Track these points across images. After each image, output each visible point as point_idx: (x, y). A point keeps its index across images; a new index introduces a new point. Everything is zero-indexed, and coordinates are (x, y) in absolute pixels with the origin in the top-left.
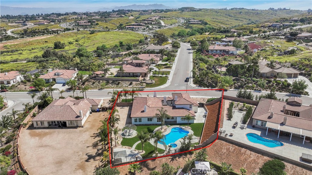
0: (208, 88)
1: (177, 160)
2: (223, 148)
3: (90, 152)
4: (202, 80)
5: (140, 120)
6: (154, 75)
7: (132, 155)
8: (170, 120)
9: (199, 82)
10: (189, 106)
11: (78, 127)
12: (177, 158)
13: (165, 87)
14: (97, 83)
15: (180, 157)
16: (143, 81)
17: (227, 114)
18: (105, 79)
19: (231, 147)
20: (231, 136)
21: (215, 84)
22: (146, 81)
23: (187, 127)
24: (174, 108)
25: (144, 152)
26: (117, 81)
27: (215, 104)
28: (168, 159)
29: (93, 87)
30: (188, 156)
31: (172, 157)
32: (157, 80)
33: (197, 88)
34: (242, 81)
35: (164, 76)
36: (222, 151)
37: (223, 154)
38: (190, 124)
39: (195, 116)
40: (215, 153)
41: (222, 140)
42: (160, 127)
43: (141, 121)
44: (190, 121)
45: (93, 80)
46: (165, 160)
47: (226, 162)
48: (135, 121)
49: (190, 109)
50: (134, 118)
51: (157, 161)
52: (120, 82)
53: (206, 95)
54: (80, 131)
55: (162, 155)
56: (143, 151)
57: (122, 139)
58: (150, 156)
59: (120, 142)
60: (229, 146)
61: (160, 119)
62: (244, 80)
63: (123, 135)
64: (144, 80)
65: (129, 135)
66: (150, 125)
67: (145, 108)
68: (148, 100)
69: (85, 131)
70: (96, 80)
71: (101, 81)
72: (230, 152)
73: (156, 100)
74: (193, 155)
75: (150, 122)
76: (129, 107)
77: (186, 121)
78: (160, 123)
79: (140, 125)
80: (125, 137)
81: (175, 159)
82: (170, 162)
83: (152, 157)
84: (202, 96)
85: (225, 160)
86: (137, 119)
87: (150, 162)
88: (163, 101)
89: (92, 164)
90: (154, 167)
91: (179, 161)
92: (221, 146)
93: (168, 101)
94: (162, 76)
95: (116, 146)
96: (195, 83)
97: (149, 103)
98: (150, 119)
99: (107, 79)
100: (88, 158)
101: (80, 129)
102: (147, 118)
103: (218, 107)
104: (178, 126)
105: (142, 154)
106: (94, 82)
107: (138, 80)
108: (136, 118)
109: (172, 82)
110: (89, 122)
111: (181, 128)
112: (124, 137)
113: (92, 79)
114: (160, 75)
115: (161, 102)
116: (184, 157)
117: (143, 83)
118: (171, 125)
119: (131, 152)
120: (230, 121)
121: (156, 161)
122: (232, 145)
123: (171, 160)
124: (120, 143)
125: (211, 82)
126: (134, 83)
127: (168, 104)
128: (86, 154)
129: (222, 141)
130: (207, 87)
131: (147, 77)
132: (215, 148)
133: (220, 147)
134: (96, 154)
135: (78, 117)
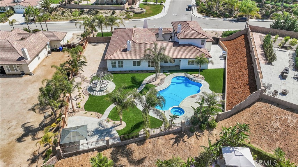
0: (220, 18)
1: (185, 142)
2: (273, 118)
3: (31, 120)
4: (210, 9)
5: (121, 64)
6: (145, 3)
7: (101, 132)
8: (169, 64)
9: (206, 10)
10: (200, 41)
11: (24, 74)
12: (186, 137)
13: (159, 17)
14: (68, 12)
15: (191, 134)
16: (129, 10)
17: (262, 54)
18: (79, 7)
19: (290, 118)
20: (284, 94)
21: (228, 12)
22: (134, 10)
23: (197, 75)
24: (176, 44)
25: (124, 125)
26: (94, 9)
27: (237, 39)
28: (168, 139)
29: (63, 17)
30: (206, 132)
31: (175, 136)
32: (148, 8)
33: (204, 18)
34: (267, 7)
35: (158, 3)
36: (271, 123)
37: (273, 130)
38: (202, 70)
39: (211, 58)
40: (258, 127)
41: (269, 103)
42: (154, 76)
43: (122, 66)
44: (203, 67)
45: (63, 9)
46: (163, 142)
47: (281, 147)
48: (113, 66)
49: (202, 46)
50: (111, 61)
51: (148, 144)
52: (99, 10)
53: (218, 27)
54: (26, 81)
55: (157, 131)
56: (123, 122)
57: (86, 98)
58: (135, 133)
59: (82, 105)
60: (285, 114)
61: (153, 62)
62: (271, 6)
63: (91, 89)
64: (131, 8)
65: (101, 91)
66: (137, 72)
67: (129, 45)
68: (133, 32)
69: (34, 82)
70: (67, 9)
71: (74, 10)
72: (288, 126)
73: (147, 32)
74: (215, 131)
75: (136, 68)
76: (106, 44)
77: (195, 66)
78: (153, 68)
79: (121, 72)
80: (94, 94)
81: (182, 139)
82: (173, 145)
83: (138, 136)
84: (213, 28)
85: (278, 143)
86: (115, 63)
87: (133, 146)
88: (158, 34)
89: (26, 148)
90: (142, 157)
91: (189, 142)
92: (268, 115)
93: (165, 34)
94: (156, 3)
95: (74, 112)
96: (201, 12)
97: (136, 36)
98: (137, 63)
99: (82, 7)
100: (24, 132)
101: (28, 77)
102: (132, 61)
103: (243, 43)
104: (182, 74)
105: (120, 128)
106: (64, 11)
107: (123, 9)
108: (114, 61)
109: (169, 11)
110: (43, 67)
111: (188, 78)
112: (91, 93)
113: (62, 7)
114: (152, 3)
115: (155, 36)
116: (199, 134)
117: (130, 11)
118: (172, 71)
119: (100, 124)
120: (270, 66)
121: (145, 145)
122: (291, 113)
123: (174, 141)
124: (84, 104)
125: (224, 9)
126: (117, 12)
127: (165, 40)
128: (23, 126)
129: (270, 105)
130: (217, 17)
131: (136, 4)
132: (257, 119)
133: (265, 116)
134: (40, 125)
135: (21, 59)
